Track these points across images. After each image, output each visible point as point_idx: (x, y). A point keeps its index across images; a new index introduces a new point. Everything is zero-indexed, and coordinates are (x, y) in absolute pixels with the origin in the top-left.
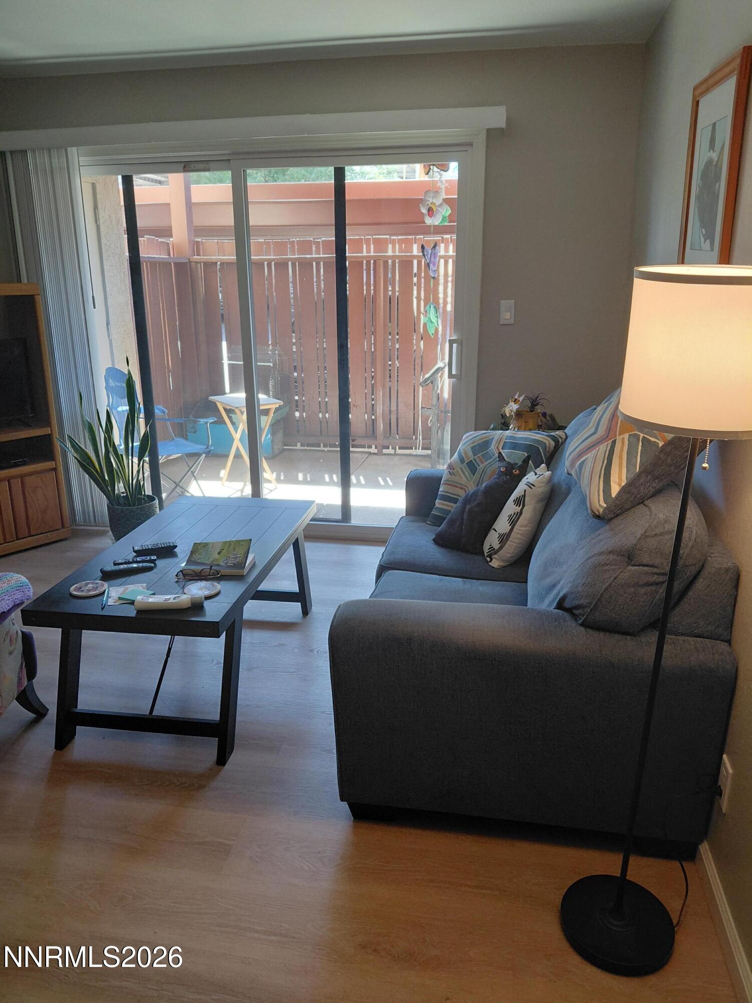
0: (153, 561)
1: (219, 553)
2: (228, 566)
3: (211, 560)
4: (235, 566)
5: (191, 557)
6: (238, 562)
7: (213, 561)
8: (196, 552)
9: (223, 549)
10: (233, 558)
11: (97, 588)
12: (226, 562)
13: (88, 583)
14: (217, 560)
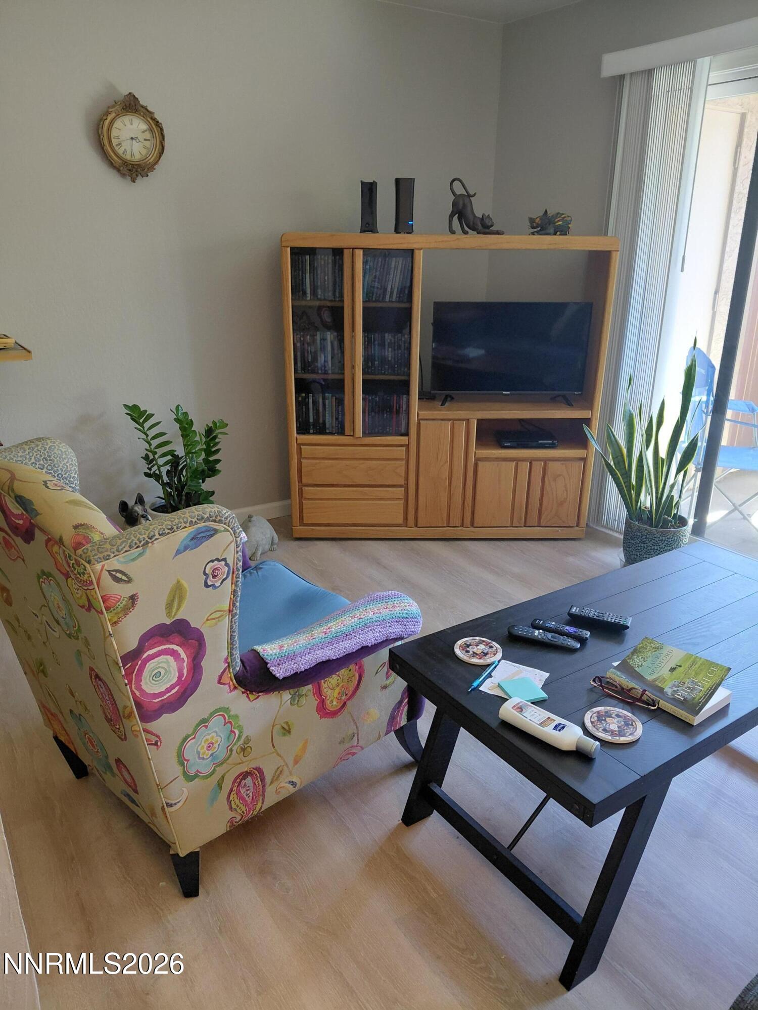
0: (583, 641)
1: (672, 670)
2: (675, 699)
3: (655, 676)
4: (684, 703)
5: (630, 659)
6: (694, 698)
7: (655, 680)
8: (641, 652)
9: (680, 666)
10: (689, 688)
11: (486, 654)
12: (675, 689)
13: (481, 642)
14: (664, 680)
